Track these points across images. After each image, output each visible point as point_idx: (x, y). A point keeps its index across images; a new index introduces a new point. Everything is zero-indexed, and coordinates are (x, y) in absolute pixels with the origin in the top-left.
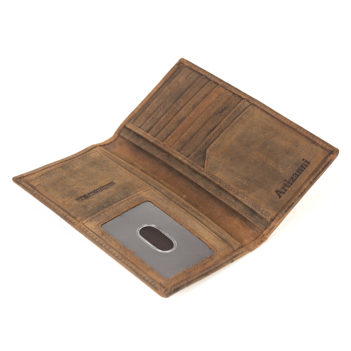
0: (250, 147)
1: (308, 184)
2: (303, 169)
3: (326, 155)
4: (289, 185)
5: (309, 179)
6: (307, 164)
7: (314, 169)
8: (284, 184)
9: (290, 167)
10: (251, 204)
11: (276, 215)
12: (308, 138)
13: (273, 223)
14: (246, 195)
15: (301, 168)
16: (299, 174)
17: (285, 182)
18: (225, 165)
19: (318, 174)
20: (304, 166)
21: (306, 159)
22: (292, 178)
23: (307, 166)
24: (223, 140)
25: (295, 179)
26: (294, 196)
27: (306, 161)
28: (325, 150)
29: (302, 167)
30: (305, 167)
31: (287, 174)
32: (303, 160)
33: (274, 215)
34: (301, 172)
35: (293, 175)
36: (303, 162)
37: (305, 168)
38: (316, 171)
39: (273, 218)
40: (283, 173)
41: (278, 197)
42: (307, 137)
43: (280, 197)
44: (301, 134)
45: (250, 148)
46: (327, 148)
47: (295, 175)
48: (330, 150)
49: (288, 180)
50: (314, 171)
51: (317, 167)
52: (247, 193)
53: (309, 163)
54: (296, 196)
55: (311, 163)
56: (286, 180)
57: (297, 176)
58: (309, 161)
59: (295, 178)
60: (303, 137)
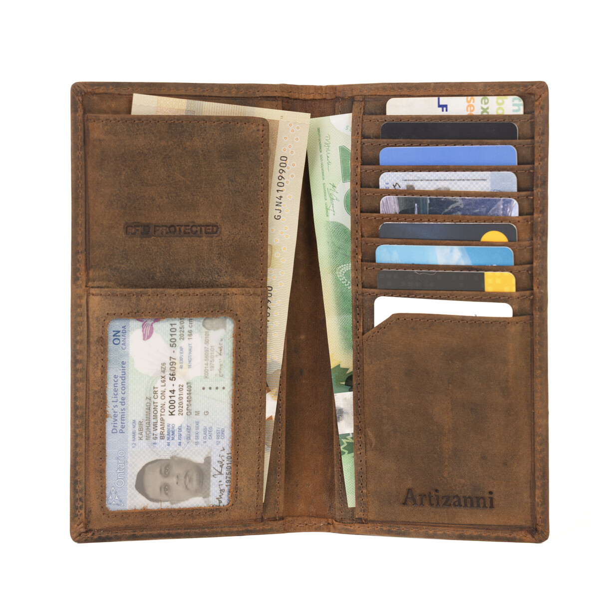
0: (450, 385)
1: (458, 533)
2: (475, 505)
3: (524, 523)
4: (434, 502)
5: (467, 528)
6: (488, 505)
7: (486, 523)
8: (430, 493)
9: (462, 481)
10: (360, 468)
11: (373, 522)
12: (534, 470)
13: (357, 525)
14: (368, 446)
15: (475, 500)
16: (463, 503)
17: (433, 493)
18: (390, 369)
19: (484, 537)
20: (481, 501)
21: (495, 496)
22: (448, 498)
23: (485, 506)
24: (430, 327)
25: (450, 505)
26: (423, 525)
27: (492, 499)
28: (531, 516)
29: (478, 499)
30: (482, 505)
31: (448, 486)
32: (491, 493)
33: (371, 517)
34: (469, 505)
35: (454, 497)
36: (487, 495)
37: (478, 506)
38: (487, 529)
39: (364, 521)
40: (444, 478)
41: (402, 501)
42: (534, 468)
43: (405, 504)
44: (533, 450)
45: (449, 387)
46: (538, 517)
47: (456, 499)
48: (537, 524)
49: (441, 493)
50: (486, 525)
51: (494, 525)
52: (371, 446)
53: (492, 506)
54: (423, 529)
55: (494, 511)
56: (437, 491)
57: (457, 503)
58: (495, 503)
59: (452, 503)
60: (530, 459)
